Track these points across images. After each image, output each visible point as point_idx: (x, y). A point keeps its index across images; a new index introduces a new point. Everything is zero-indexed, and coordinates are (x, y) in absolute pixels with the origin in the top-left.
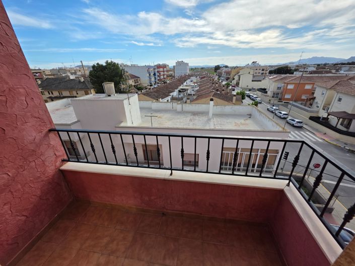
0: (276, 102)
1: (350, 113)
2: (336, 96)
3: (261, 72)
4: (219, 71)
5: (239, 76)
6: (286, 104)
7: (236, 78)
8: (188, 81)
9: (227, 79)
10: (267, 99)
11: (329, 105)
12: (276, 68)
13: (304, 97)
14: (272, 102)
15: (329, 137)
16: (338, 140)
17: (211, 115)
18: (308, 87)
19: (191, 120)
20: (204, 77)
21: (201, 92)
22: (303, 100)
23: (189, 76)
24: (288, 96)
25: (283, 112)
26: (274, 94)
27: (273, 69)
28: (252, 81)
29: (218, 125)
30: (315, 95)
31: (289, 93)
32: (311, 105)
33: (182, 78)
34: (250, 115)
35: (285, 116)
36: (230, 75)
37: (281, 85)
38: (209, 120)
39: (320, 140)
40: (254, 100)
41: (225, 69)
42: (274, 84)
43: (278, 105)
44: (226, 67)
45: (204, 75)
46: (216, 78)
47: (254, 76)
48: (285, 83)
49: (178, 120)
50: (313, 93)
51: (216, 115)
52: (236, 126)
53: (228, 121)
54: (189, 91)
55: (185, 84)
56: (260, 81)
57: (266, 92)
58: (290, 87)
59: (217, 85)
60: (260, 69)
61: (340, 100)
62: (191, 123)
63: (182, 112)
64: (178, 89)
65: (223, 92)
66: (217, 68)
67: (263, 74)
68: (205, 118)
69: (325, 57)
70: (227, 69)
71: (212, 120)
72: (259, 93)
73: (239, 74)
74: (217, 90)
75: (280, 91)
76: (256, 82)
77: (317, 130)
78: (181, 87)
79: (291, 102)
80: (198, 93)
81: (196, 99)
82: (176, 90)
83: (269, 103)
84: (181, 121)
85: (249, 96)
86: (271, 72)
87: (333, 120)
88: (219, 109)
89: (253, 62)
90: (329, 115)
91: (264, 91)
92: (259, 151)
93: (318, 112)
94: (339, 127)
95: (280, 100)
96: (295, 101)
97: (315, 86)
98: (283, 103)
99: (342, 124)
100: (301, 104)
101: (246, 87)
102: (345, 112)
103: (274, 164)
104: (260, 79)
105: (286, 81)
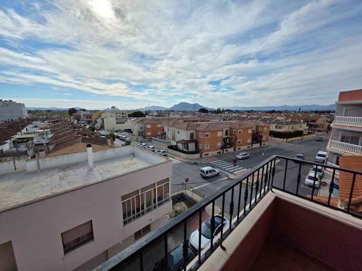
0: (142, 139)
1: (186, 140)
2: (176, 131)
3: (122, 115)
4: (75, 114)
5: (103, 119)
6: (150, 140)
7: (99, 121)
8: (29, 127)
9: (89, 122)
10: (135, 138)
11: (174, 136)
12: (132, 112)
13: (159, 133)
14: (139, 140)
15: (182, 158)
16: (186, 159)
17: (91, 163)
18: (159, 126)
19: (61, 178)
20: (57, 121)
21: (61, 139)
22: (159, 135)
23: (30, 121)
24: (149, 134)
25: (151, 147)
26: (139, 133)
27: (130, 113)
28: (117, 123)
29: (106, 173)
30: (165, 131)
31: (149, 131)
32: (165, 138)
33: (16, 123)
34: (133, 154)
35: (153, 149)
36: (91, 118)
37: (142, 125)
38: (91, 170)
39: (179, 162)
40: (124, 140)
41: (82, 113)
42: (136, 125)
43: (145, 142)
44: (84, 110)
45: (55, 118)
46: (75, 122)
47: (117, 119)
48: (144, 124)
49: (37, 185)
50: (164, 130)
51: (97, 162)
52: (125, 168)
53: (114, 165)
54: (35, 141)
55: (24, 131)
56: (124, 123)
57: (132, 132)
58: (149, 126)
59: (81, 129)
60: (120, 113)
61: (179, 133)
62: (64, 182)
63: (40, 171)
64: (12, 139)
65: (93, 136)
66: (72, 111)
67: (123, 117)
68: (83, 171)
69: (159, 106)
70: (85, 112)
71: (94, 169)
72: (127, 134)
73: (102, 117)
74: (85, 135)
75: (142, 130)
76: (120, 124)
77: (175, 155)
78: (18, 136)
79: (153, 138)
80: (56, 141)
81: (55, 149)
82: (8, 141)
83: (138, 141)
84: (44, 184)
85: (118, 137)
86: (129, 116)
87: (180, 146)
88: (99, 155)
89: (113, 107)
90: (177, 143)
91: (129, 131)
92: (156, 185)
93: (170, 142)
94: (185, 150)
95: (144, 137)
96: (155, 137)
97: (163, 125)
98: (147, 139)
99: (185, 148)
100: (159, 138)
101: (113, 129)
102: (183, 140)
103: (168, 192)
104: (123, 122)
105: (145, 122)
